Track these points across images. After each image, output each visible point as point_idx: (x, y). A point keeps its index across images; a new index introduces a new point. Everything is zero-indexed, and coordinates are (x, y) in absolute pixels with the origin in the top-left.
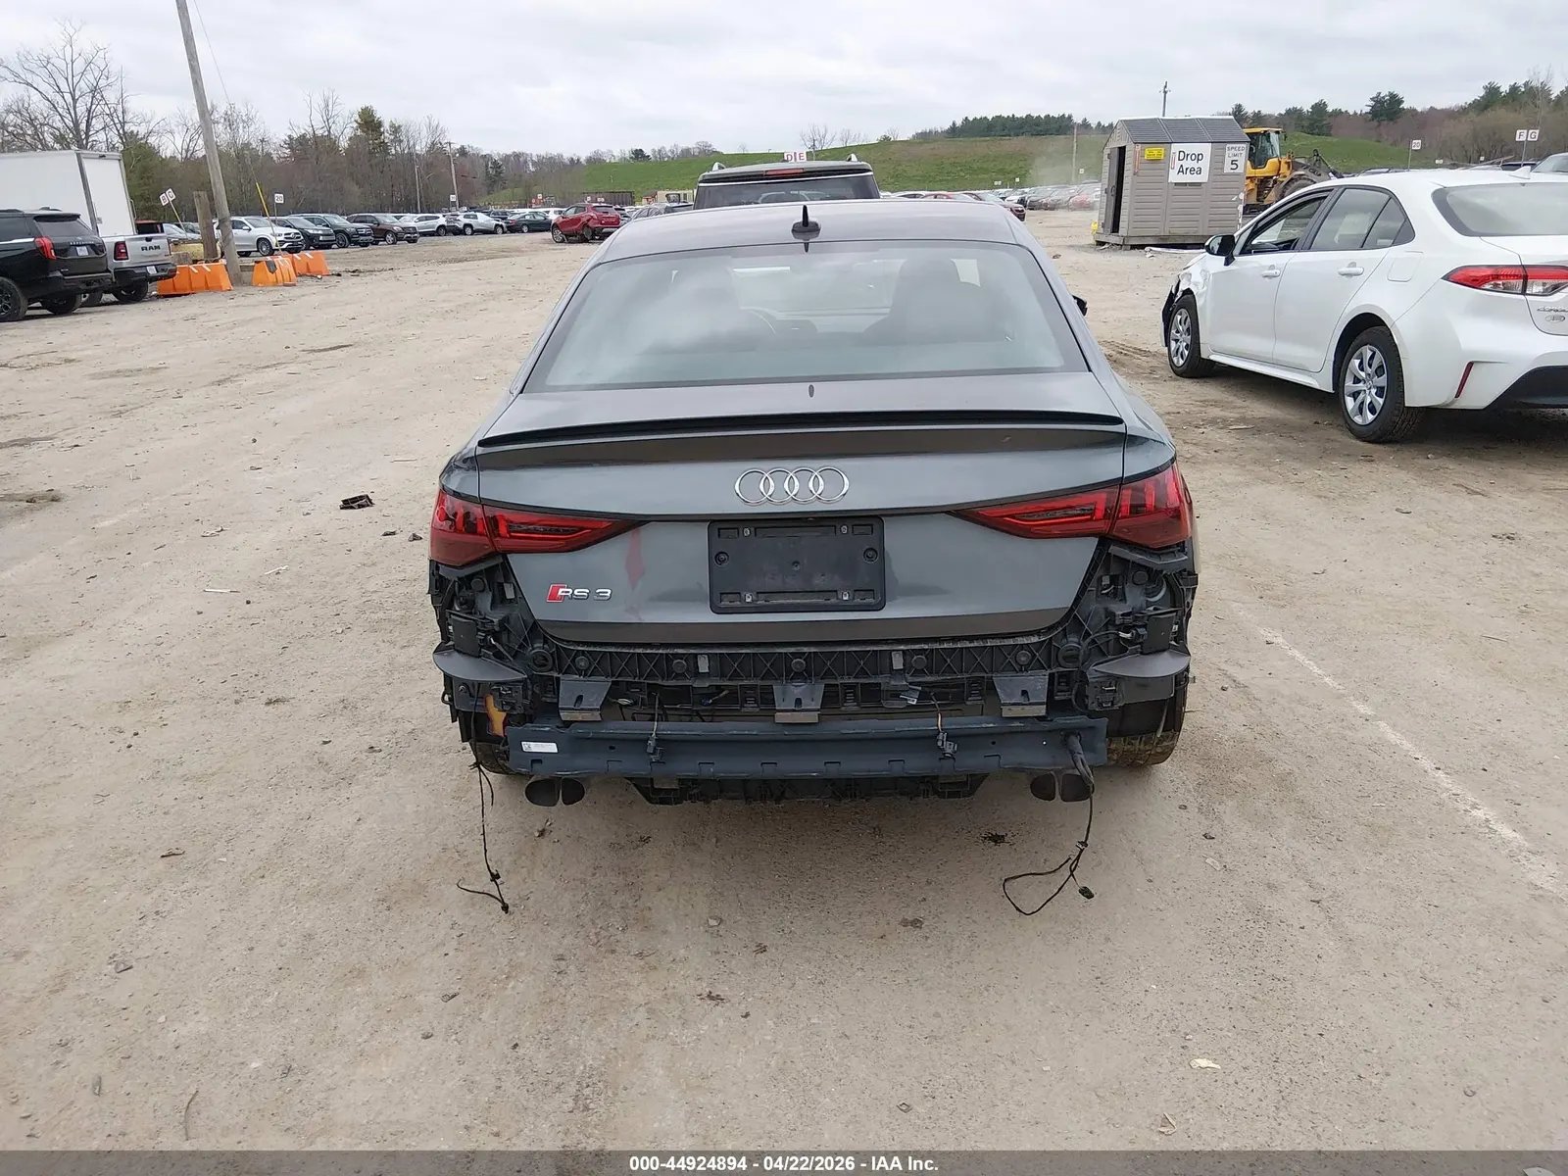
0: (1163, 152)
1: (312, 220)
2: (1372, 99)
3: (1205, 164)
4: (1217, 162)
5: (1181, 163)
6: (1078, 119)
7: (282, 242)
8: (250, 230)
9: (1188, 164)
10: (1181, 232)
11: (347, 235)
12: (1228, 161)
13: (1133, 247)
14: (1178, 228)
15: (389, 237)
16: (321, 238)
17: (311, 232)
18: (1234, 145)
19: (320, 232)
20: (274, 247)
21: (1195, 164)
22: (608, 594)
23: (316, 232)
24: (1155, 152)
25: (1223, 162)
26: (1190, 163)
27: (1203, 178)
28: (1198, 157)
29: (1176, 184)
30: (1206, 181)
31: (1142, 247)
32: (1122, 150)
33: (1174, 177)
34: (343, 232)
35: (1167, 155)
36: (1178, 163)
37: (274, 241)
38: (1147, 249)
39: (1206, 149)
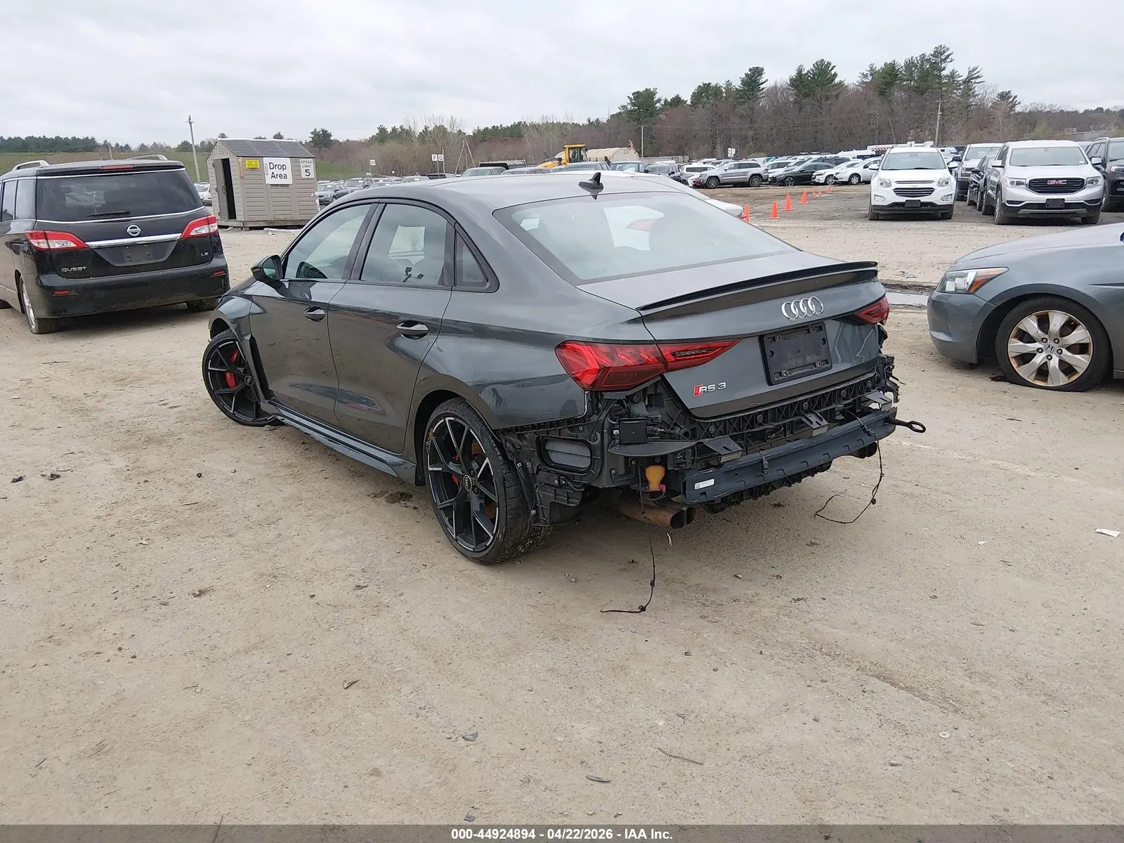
0: (258, 163)
2: (312, 133)
3: (288, 172)
4: (296, 171)
5: (272, 171)
6: (100, 141)
9: (277, 171)
10: (282, 217)
12: (303, 170)
13: (251, 228)
14: (281, 216)
18: (305, 160)
21: (281, 172)
22: (725, 386)
24: (254, 163)
25: (300, 171)
26: (278, 170)
27: (289, 181)
28: (283, 167)
29: (272, 185)
30: (291, 183)
31: (262, 228)
32: (226, 163)
33: (269, 181)
35: (262, 164)
36: (270, 172)
38: (265, 229)
39: (287, 162)
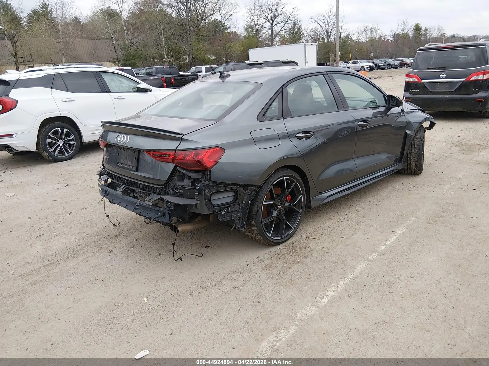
1: (381, 61)
7: (367, 68)
8: (360, 64)
11: (391, 65)
15: (406, 66)
16: (382, 66)
17: (379, 64)
19: (382, 64)
20: (365, 69)
23: (381, 64)
34: (390, 64)
37: (366, 67)
